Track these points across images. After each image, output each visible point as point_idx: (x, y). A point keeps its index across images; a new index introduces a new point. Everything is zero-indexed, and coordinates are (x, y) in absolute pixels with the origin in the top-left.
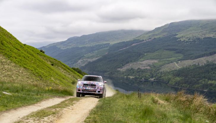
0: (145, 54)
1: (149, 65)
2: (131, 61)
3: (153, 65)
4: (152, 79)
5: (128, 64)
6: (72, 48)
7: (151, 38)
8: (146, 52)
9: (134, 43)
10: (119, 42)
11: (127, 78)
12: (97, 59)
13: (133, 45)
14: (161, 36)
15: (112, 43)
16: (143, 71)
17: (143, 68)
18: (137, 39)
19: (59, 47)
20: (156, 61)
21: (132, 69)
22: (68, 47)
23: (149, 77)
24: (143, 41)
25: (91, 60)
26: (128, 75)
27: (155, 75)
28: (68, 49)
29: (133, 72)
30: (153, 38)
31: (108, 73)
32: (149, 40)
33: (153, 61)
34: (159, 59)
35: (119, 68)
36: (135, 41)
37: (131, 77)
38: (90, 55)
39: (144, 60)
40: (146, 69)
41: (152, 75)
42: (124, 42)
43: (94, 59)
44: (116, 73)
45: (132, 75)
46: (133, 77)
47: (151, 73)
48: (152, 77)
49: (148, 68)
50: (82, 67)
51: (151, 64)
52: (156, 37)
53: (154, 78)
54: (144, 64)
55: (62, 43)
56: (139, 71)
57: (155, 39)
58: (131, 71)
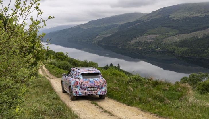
0: (148, 30)
1: (153, 39)
2: (138, 36)
3: (156, 39)
4: (158, 50)
5: (135, 38)
6: (91, 28)
7: (149, 19)
8: (148, 29)
9: (137, 23)
10: (125, 22)
11: (136, 49)
12: (110, 35)
13: (137, 24)
14: (157, 17)
15: (120, 24)
16: (149, 43)
17: (148, 41)
18: (139, 20)
19: (82, 27)
20: (157, 35)
21: (140, 42)
22: (89, 27)
23: (155, 48)
24: (144, 21)
25: (106, 36)
26: (137, 46)
27: (160, 46)
28: (88, 29)
29: (141, 44)
30: (151, 19)
31: (120, 45)
32: (149, 20)
33: (155, 35)
34: (160, 34)
35: (129, 41)
36: (137, 21)
37: (140, 48)
38: (104, 32)
39: (148, 35)
40: (152, 41)
41: (158, 46)
42: (130, 22)
43: (108, 35)
44: (127, 45)
45: (140, 47)
46: (142, 48)
47: (156, 45)
48: (158, 48)
49: (153, 40)
50: (100, 41)
51: (154, 37)
52: (154, 18)
53: (159, 49)
54: (149, 38)
55: (84, 25)
56: (146, 43)
57: (153, 19)
58: (139, 43)
